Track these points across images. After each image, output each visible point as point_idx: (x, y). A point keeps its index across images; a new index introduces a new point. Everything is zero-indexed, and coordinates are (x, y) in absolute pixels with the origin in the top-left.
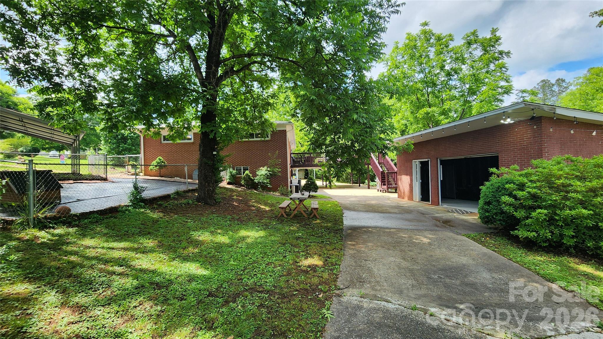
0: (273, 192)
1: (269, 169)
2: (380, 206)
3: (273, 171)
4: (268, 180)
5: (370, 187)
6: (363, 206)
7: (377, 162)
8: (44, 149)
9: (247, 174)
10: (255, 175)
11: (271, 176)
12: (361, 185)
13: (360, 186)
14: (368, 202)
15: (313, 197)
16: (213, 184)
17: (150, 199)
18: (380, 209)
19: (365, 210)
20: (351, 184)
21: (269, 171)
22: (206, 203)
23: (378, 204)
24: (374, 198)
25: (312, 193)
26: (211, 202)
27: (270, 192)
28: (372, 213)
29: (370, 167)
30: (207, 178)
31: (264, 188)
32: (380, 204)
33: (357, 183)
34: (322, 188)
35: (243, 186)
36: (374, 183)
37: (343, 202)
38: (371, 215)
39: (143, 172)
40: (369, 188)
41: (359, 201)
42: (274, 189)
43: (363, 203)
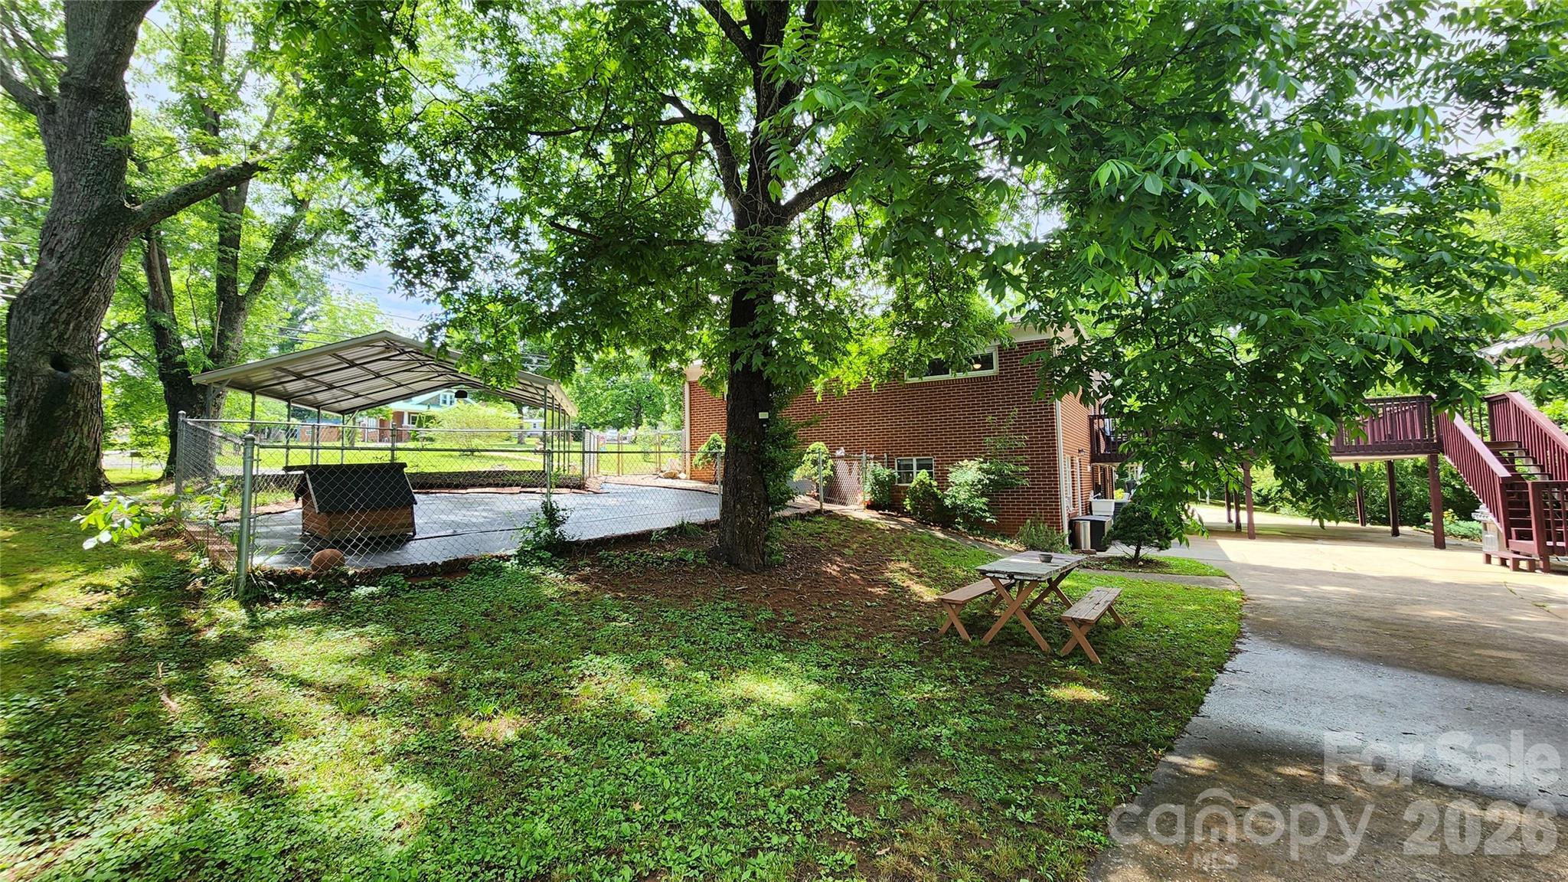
0: (1004, 537)
1: (985, 466)
2: (1467, 637)
3: (1000, 473)
4: (984, 500)
5: (1448, 540)
6: (1363, 626)
7: (1477, 442)
8: (596, 426)
9: (922, 483)
10: (944, 483)
11: (996, 489)
12: (1401, 529)
13: (1396, 533)
14: (1403, 610)
15: (1150, 564)
16: (756, 506)
17: (578, 543)
18: (1461, 656)
19: (1361, 648)
20: (1359, 526)
21: (987, 472)
22: (734, 563)
23: (1460, 628)
24: (1453, 593)
25: (1147, 552)
26: (750, 561)
27: (993, 537)
28: (1400, 673)
29: (1446, 460)
30: (739, 490)
31: (975, 524)
32: (1471, 627)
33: (1386, 522)
34: (1215, 531)
35: (907, 515)
36: (1470, 523)
37: (1269, 597)
38: (1387, 683)
39: (688, 471)
40: (1440, 544)
41: (1356, 600)
42: (1005, 530)
43: (1375, 614)
